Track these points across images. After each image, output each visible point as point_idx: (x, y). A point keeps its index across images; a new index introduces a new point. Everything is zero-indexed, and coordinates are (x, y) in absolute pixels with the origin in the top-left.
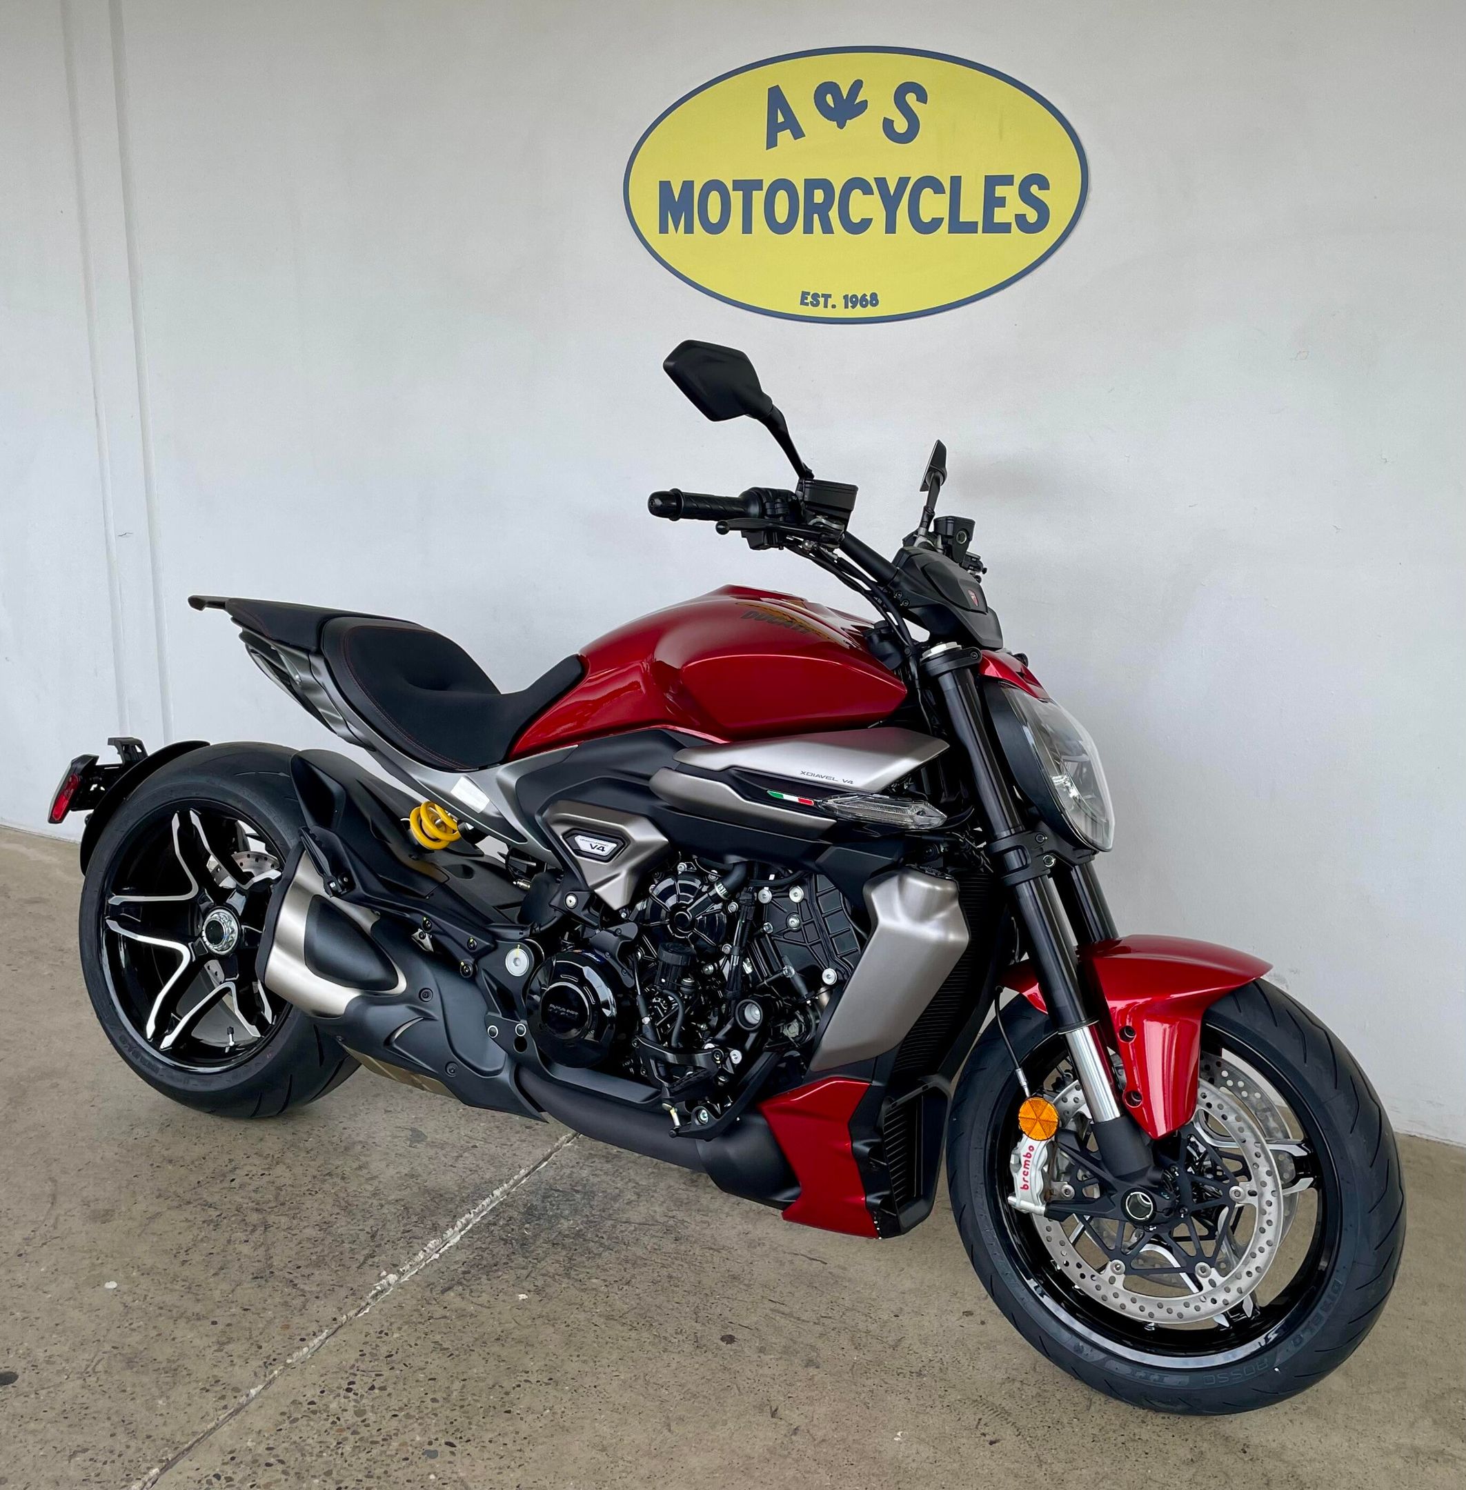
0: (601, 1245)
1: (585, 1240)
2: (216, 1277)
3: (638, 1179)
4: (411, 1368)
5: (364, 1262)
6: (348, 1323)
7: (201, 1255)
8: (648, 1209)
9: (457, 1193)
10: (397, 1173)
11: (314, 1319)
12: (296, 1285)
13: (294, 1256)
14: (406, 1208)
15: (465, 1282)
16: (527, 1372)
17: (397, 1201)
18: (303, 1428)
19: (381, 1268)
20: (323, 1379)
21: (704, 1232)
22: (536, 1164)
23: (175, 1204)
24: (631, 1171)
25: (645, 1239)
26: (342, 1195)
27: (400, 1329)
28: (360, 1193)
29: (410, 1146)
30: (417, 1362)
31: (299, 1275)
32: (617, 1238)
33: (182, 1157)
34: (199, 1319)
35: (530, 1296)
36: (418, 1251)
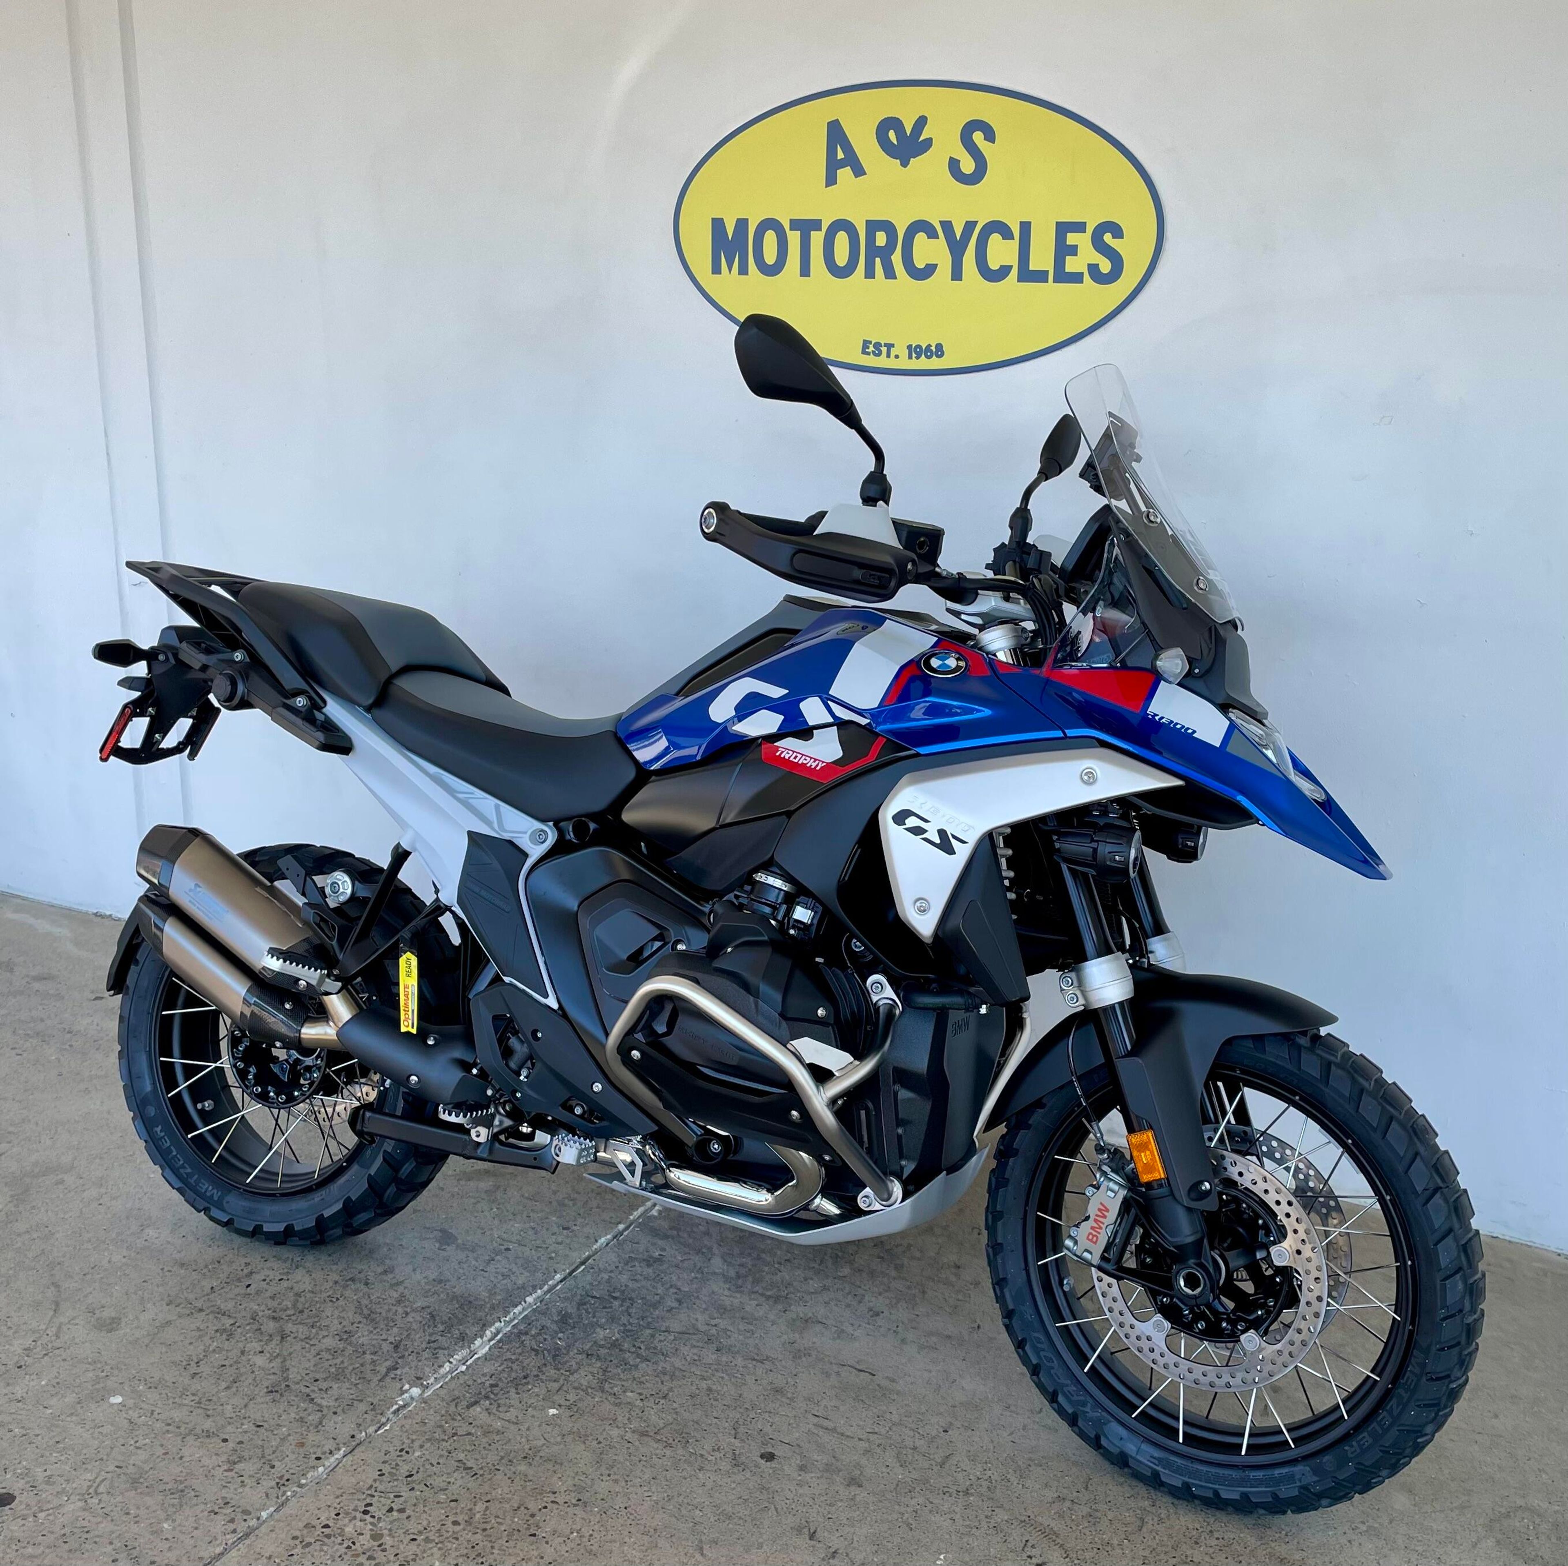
0: (638, 1356)
1: (621, 1350)
2: (229, 1392)
3: (679, 1284)
4: (433, 1488)
5: (386, 1375)
6: (368, 1440)
7: (214, 1367)
8: (689, 1316)
9: (487, 1300)
10: (425, 1278)
11: (331, 1436)
12: (313, 1399)
13: (312, 1368)
14: (433, 1316)
15: (492, 1396)
16: (555, 1493)
17: (423, 1308)
18: (315, 1554)
19: (404, 1381)
20: (338, 1501)
21: (747, 1341)
22: (572, 1268)
23: (188, 1312)
24: (672, 1276)
25: (685, 1350)
26: (365, 1302)
27: (422, 1447)
28: (384, 1299)
29: (439, 1249)
30: (438, 1482)
31: (316, 1389)
32: (655, 1348)
33: (195, 1261)
34: (208, 1436)
35: (561, 1411)
36: (444, 1363)
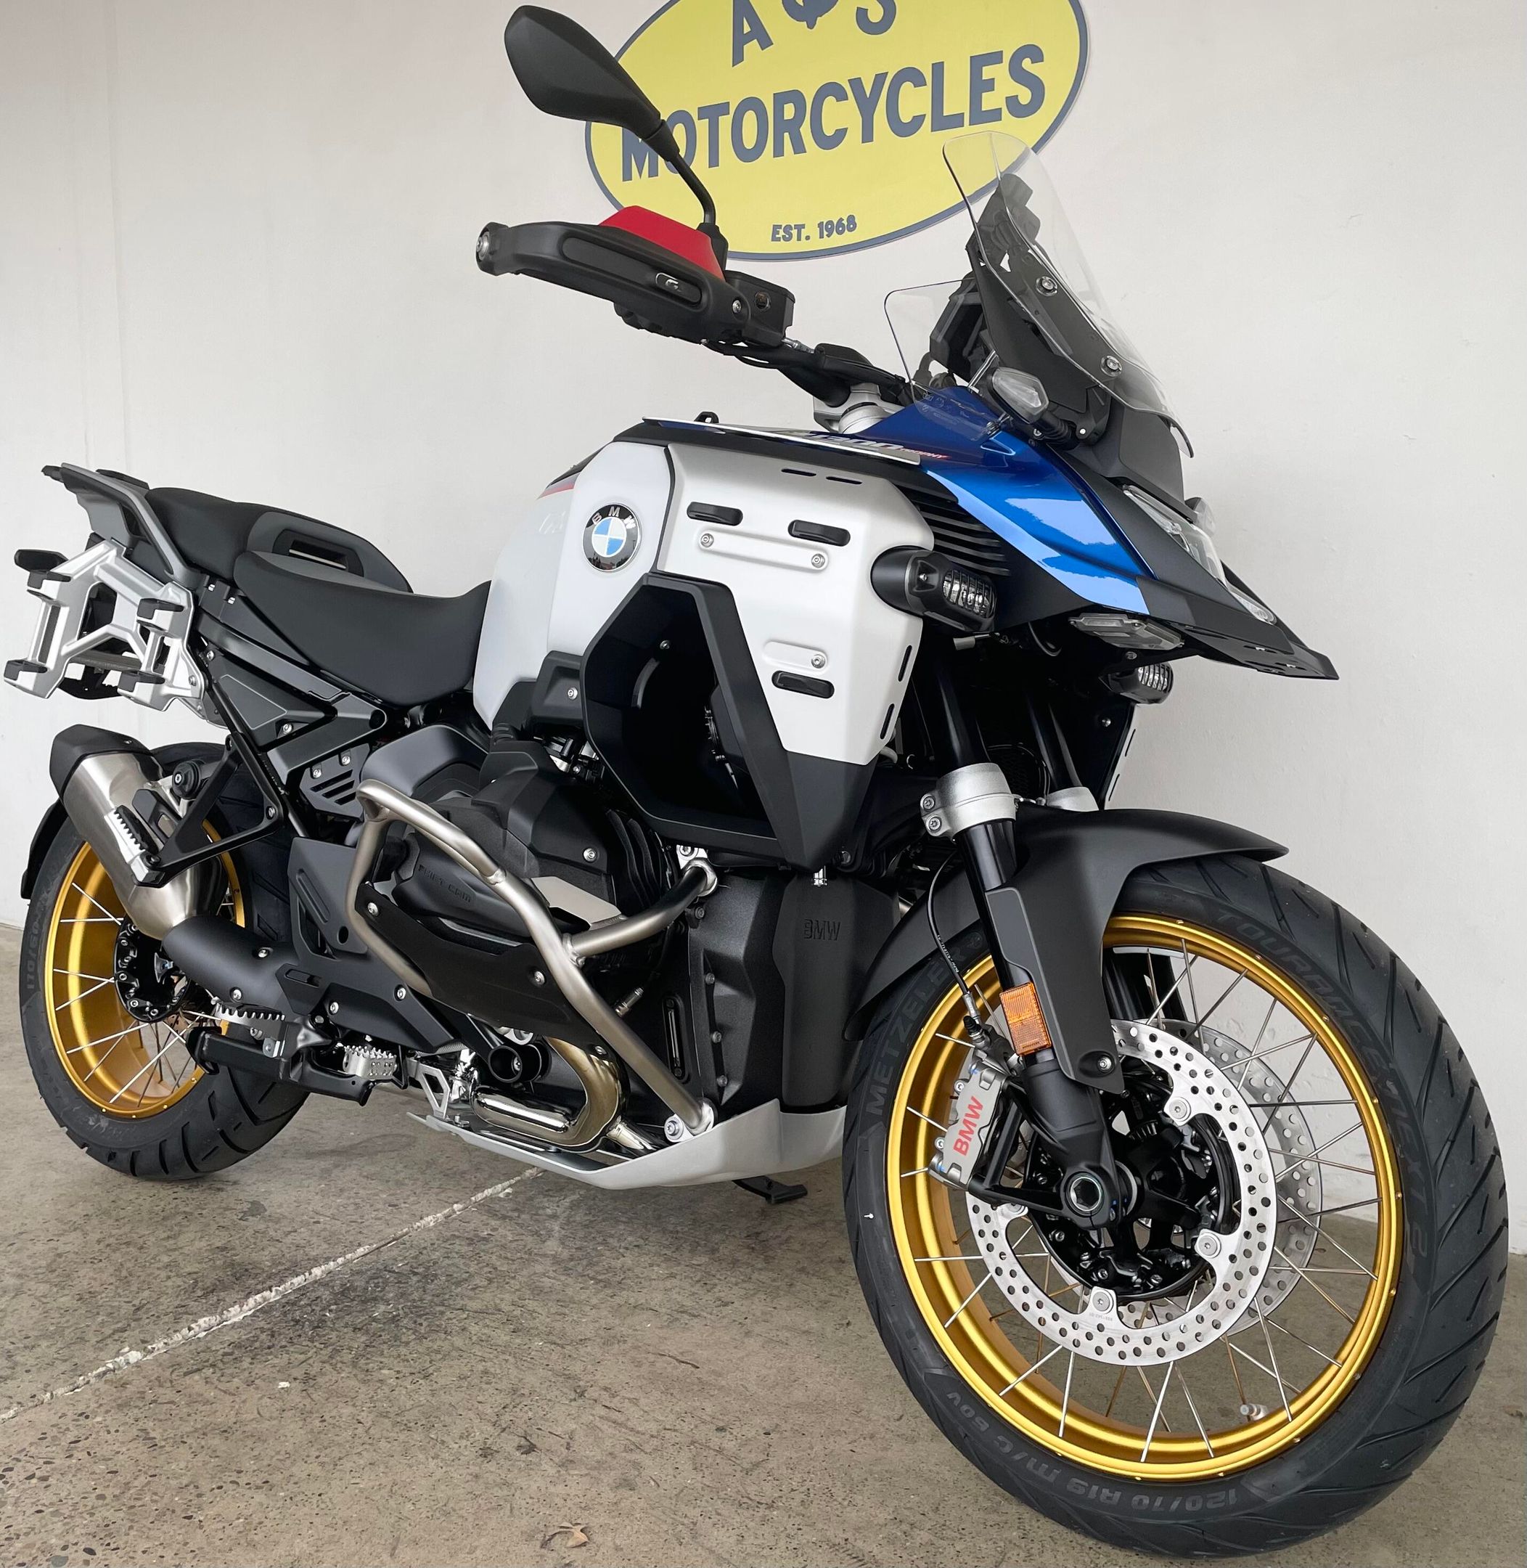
0: (414, 1333)
1: (397, 1326)
3: (498, 1263)
4: (95, 1457)
5: (110, 1336)
6: (51, 1403)
8: (495, 1296)
9: (266, 1269)
10: (208, 1245)
11: (9, 1393)
12: (11, 1357)
13: (30, 1326)
14: (196, 1282)
15: (220, 1365)
16: (240, 1472)
17: (190, 1274)
19: (126, 1344)
21: (554, 1324)
22: (383, 1243)
24: (493, 1255)
25: (474, 1329)
26: (129, 1265)
27: (107, 1412)
28: (151, 1264)
29: (240, 1219)
30: (106, 1451)
31: (22, 1346)
32: (439, 1326)
35: (296, 1384)
36: (182, 1328)
